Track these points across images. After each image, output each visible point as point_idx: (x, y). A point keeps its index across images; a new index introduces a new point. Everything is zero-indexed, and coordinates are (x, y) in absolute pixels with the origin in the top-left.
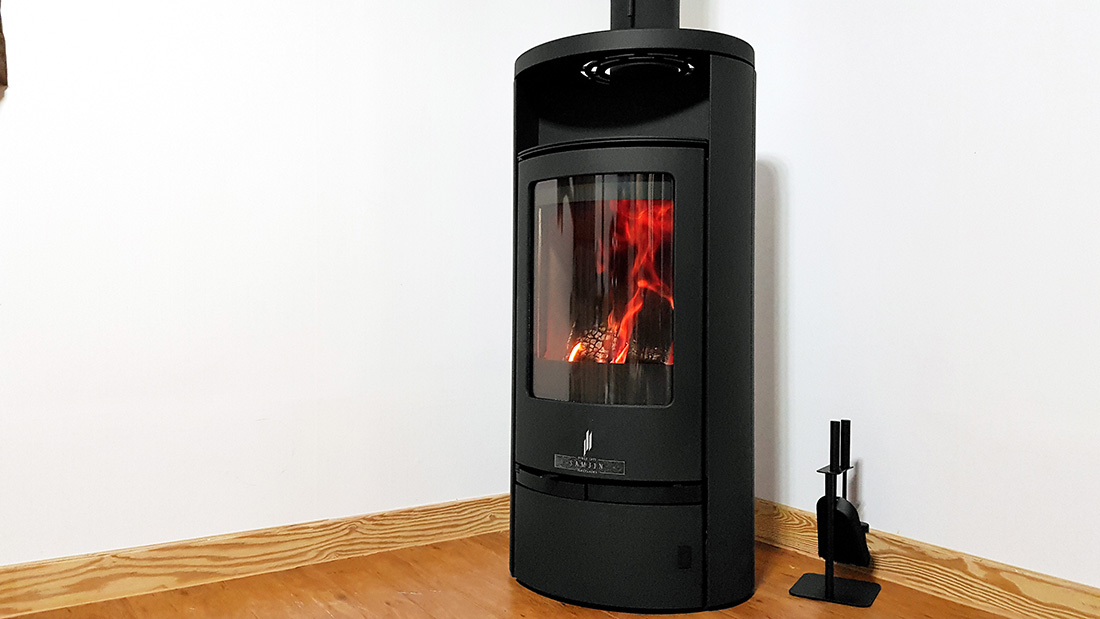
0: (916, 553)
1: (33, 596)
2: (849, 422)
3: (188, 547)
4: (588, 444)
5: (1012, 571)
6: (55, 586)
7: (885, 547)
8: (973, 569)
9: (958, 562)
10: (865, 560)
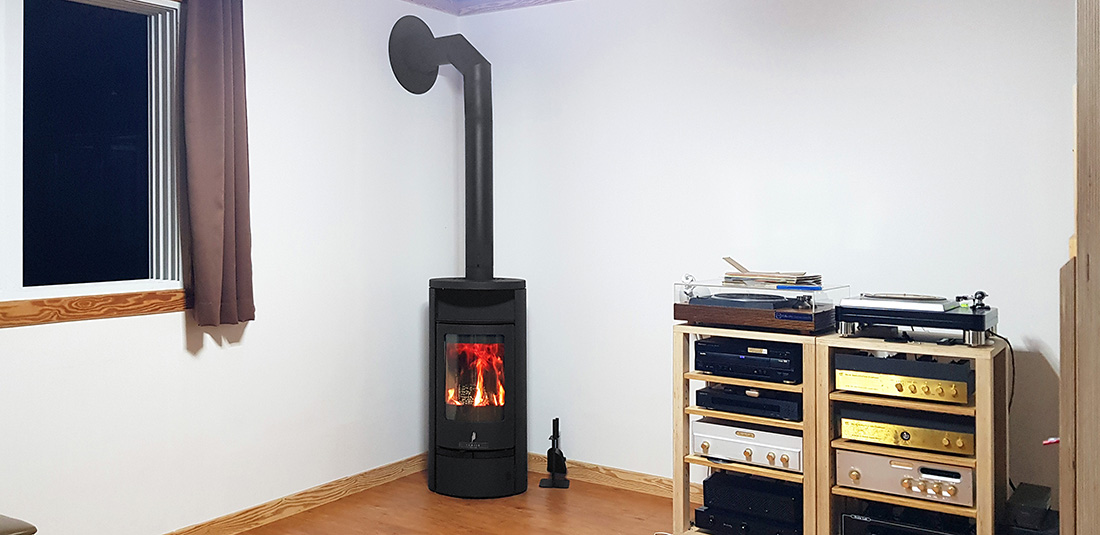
0: (581, 466)
1: (263, 518)
2: (557, 419)
3: (306, 493)
4: (474, 438)
5: (614, 470)
6: (269, 513)
7: (570, 465)
8: (602, 470)
9: (597, 469)
10: (564, 470)
